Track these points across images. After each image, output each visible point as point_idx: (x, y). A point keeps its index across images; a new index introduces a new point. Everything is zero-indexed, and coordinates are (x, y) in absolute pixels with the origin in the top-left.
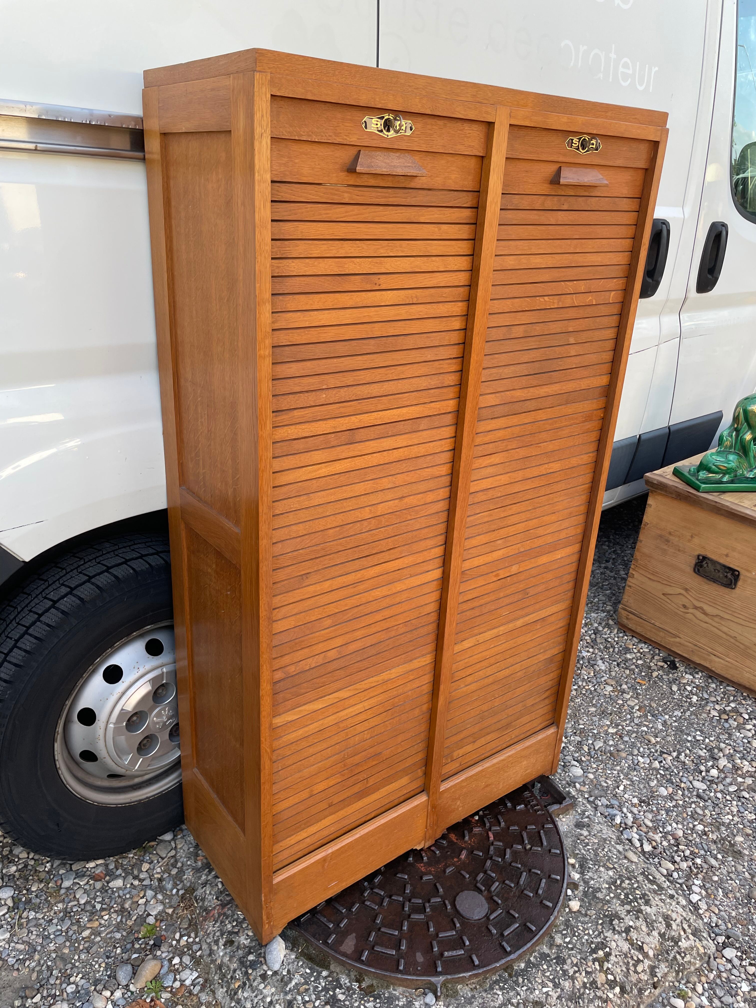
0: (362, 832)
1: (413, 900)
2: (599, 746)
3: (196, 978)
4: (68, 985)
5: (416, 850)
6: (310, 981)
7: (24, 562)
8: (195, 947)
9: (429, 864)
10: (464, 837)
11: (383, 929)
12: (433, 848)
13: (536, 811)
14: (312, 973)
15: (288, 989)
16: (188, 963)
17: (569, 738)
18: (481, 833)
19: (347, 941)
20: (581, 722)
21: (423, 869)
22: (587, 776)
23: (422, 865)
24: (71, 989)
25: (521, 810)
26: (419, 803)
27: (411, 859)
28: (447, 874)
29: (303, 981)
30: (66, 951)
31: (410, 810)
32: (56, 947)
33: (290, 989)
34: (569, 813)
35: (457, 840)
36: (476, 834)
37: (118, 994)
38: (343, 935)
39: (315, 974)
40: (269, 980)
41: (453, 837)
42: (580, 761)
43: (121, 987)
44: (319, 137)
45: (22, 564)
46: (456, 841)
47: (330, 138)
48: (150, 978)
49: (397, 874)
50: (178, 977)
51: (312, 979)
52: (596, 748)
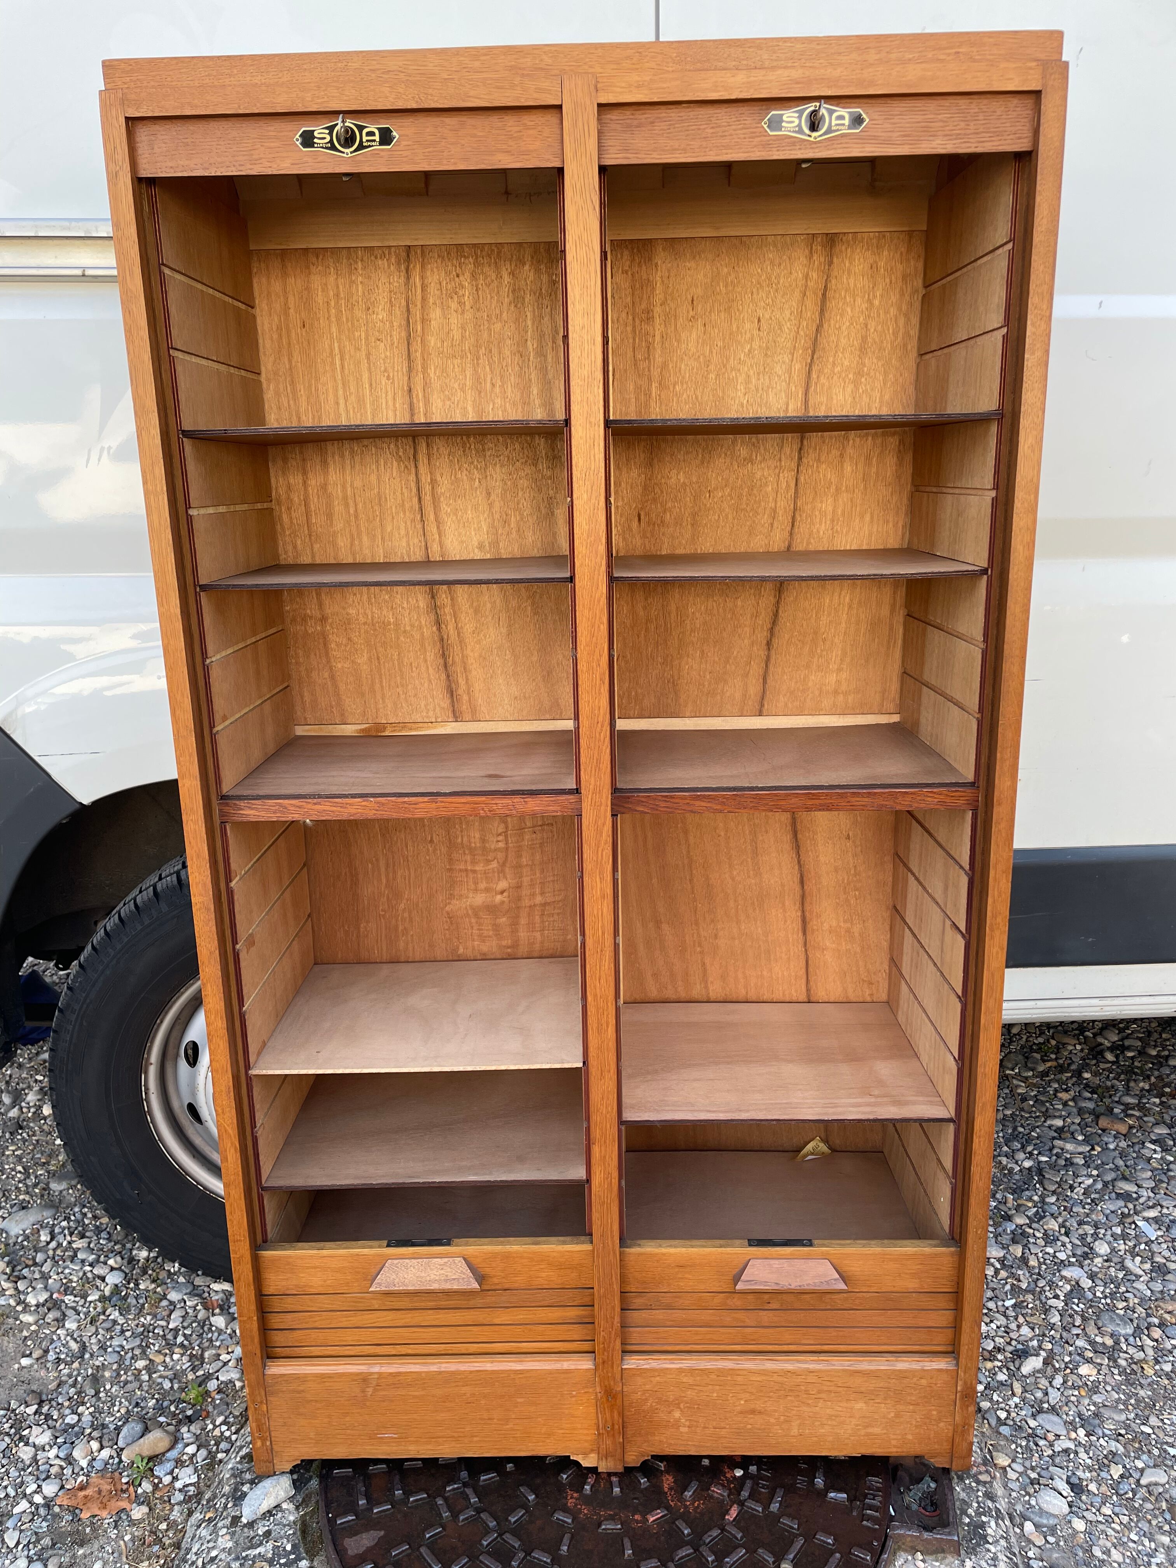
0: (444, 1365)
1: (507, 1537)
2: (1153, 1479)
3: (190, 1484)
4: (73, 1413)
5: (577, 1463)
6: (278, 1561)
7: (81, 803)
8: (224, 1445)
9: (587, 1500)
10: (685, 1489)
11: (423, 1550)
12: (614, 1479)
13: (863, 1517)
14: (290, 1553)
15: (244, 1554)
16: (199, 1460)
17: (1093, 1438)
18: (723, 1501)
19: (364, 1535)
20: (1153, 1421)
21: (571, 1503)
22: (1070, 1522)
23: (575, 1495)
24: (71, 1419)
25: (836, 1503)
26: (573, 1367)
27: (565, 1476)
28: (600, 1531)
29: (270, 1555)
30: (107, 1374)
31: (550, 1372)
32: (103, 1364)
33: (247, 1555)
34: (944, 1558)
35: (671, 1489)
36: (712, 1497)
37: (105, 1453)
38: (366, 1523)
39: (292, 1557)
40: (238, 1529)
41: (668, 1481)
42: (1077, 1488)
43: (115, 1447)
44: (222, 170)
45: (78, 806)
46: (666, 1490)
47: (241, 168)
48: (147, 1453)
49: (521, 1485)
50: (177, 1471)
51: (282, 1561)
52: (1143, 1482)
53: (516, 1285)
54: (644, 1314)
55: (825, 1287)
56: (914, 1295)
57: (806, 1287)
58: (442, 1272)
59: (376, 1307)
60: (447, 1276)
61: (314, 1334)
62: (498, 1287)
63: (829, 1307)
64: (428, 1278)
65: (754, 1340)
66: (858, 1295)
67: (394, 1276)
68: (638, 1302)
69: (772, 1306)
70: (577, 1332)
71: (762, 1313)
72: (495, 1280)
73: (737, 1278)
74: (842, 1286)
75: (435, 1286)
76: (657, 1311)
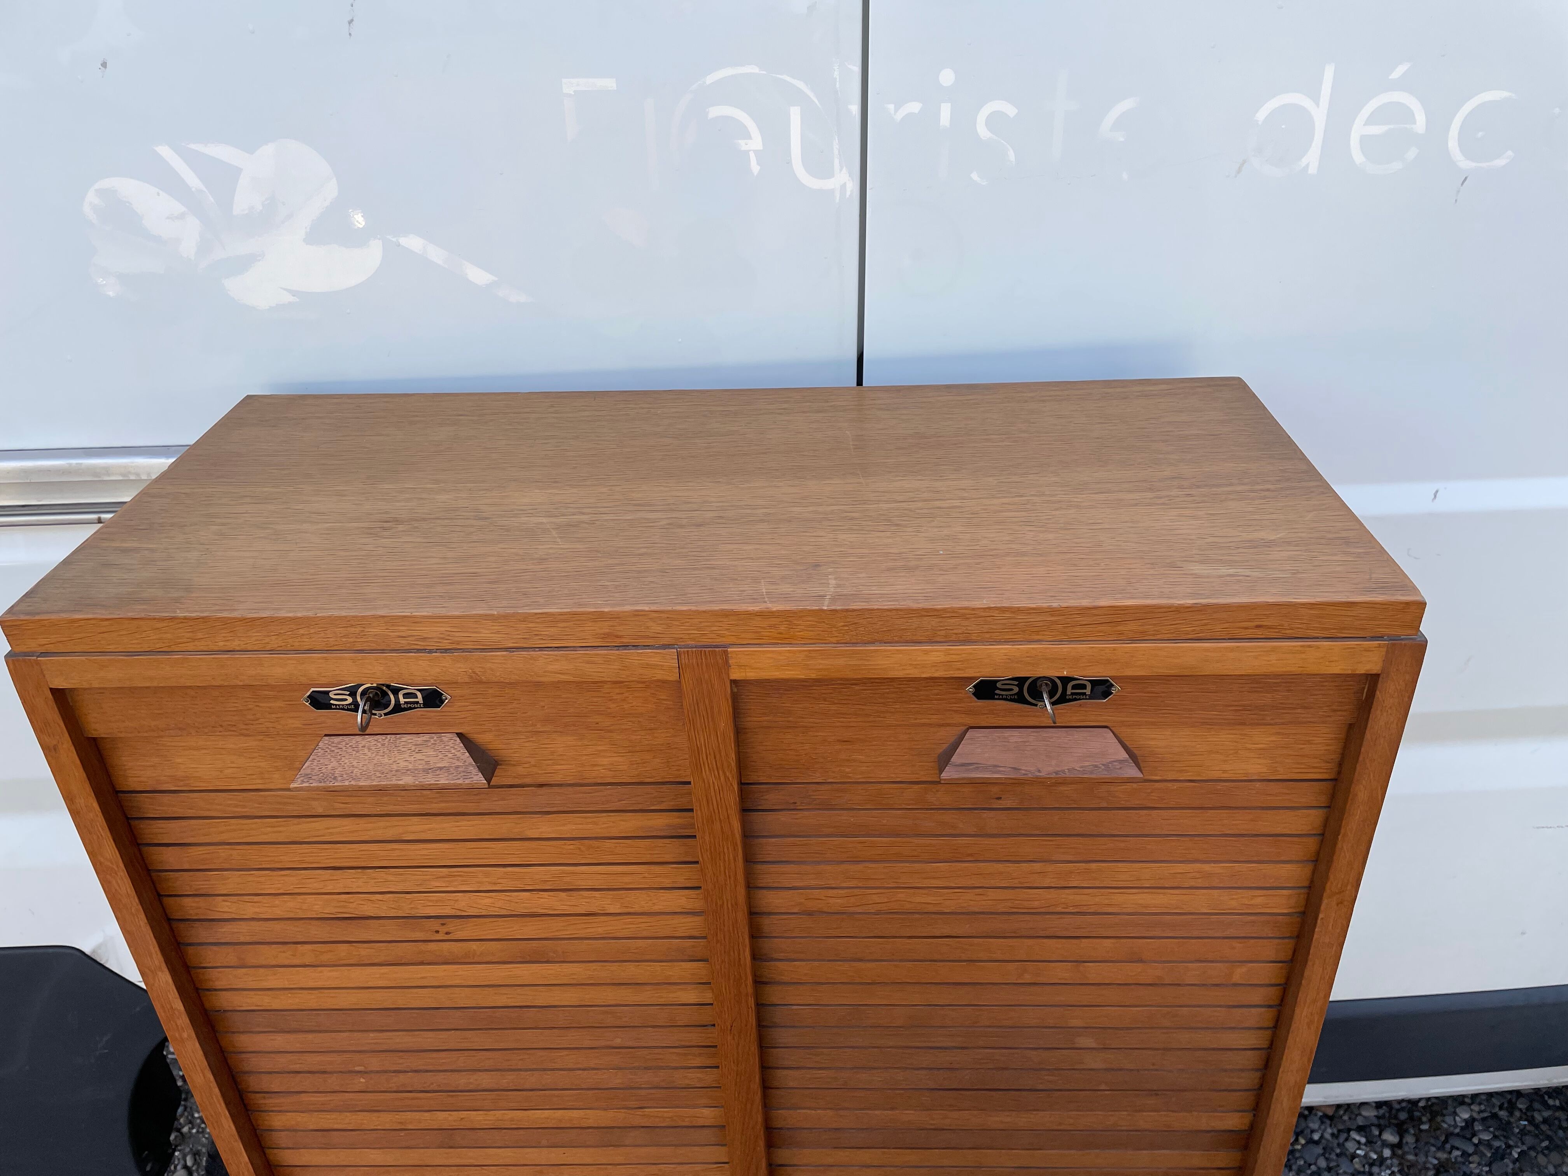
53: (558, 778)
54: (784, 817)
55: (1102, 774)
56: (1258, 785)
57: (1068, 775)
58: (419, 756)
59: (320, 811)
60: (427, 763)
61: (223, 852)
62: (528, 781)
63: (1104, 805)
64: (395, 767)
65: (971, 855)
66: (1157, 785)
67: (334, 764)
68: (771, 798)
69: (1008, 803)
70: (671, 850)
71: (986, 814)
72: (520, 770)
73: (944, 760)
74: (1132, 772)
75: (407, 780)
76: (806, 813)
